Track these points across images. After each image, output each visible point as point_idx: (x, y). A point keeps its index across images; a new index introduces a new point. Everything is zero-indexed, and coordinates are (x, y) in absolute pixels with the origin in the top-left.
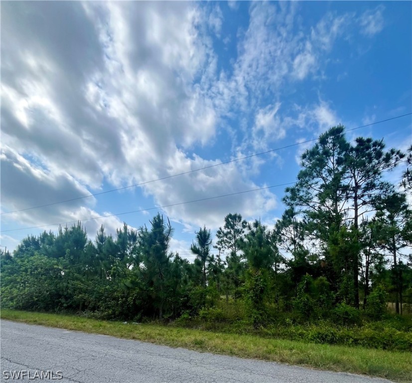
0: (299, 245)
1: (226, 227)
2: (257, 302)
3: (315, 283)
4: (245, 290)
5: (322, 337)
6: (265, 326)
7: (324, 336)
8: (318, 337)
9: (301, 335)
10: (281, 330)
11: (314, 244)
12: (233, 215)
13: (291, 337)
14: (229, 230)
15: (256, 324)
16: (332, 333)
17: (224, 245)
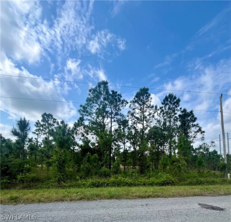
0: (86, 137)
1: (43, 121)
2: (60, 168)
3: (92, 157)
4: (53, 161)
5: (93, 184)
6: (64, 182)
7: (95, 184)
8: (92, 185)
9: (84, 184)
10: (74, 183)
11: (93, 137)
12: (47, 114)
13: (79, 186)
14: (44, 123)
15: (59, 181)
16: (98, 182)
17: (40, 132)
